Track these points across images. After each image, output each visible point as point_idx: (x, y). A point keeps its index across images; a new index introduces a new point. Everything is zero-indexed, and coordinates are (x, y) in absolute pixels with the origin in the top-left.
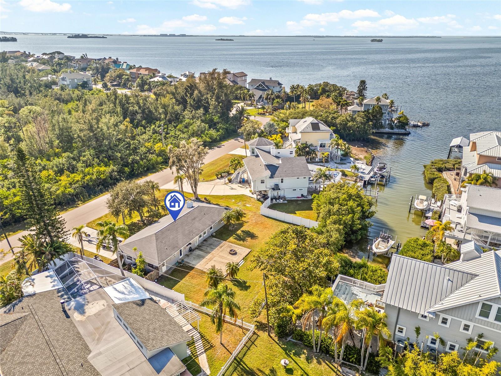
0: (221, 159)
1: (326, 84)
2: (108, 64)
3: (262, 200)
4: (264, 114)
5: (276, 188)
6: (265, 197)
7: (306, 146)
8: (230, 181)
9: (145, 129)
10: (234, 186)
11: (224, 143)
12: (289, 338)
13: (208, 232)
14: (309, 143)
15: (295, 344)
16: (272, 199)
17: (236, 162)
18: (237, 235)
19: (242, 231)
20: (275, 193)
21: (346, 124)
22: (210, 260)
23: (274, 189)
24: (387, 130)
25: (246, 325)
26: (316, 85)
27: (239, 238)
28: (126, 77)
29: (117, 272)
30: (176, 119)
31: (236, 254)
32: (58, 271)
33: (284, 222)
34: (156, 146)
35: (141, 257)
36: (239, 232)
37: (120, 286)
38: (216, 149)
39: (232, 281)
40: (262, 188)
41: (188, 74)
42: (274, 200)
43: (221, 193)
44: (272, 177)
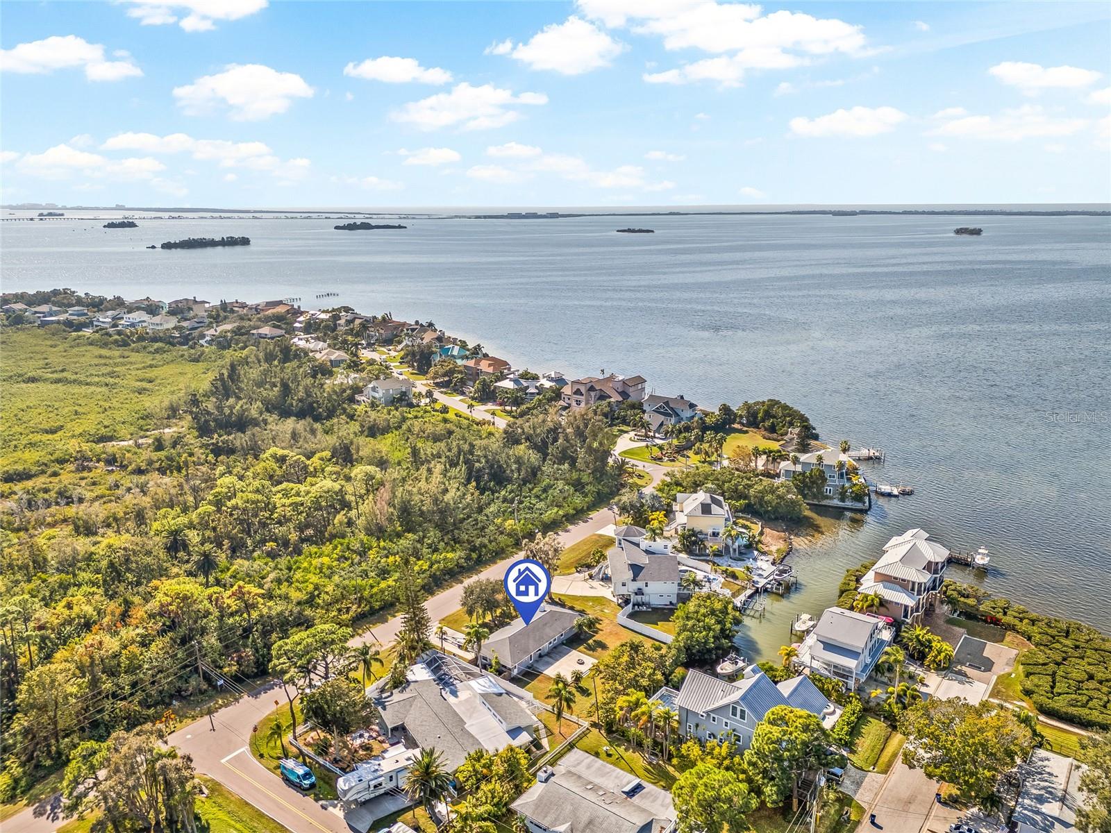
0: (584, 542)
1: (774, 403)
2: (429, 346)
3: (623, 605)
4: (660, 459)
5: (639, 592)
6: (627, 602)
7: (694, 533)
8: (591, 577)
9: (493, 495)
10: (596, 583)
11: (593, 515)
12: (615, 735)
13: (558, 638)
14: (697, 529)
15: (619, 739)
16: (634, 605)
17: (599, 554)
18: (588, 644)
19: (594, 641)
20: (639, 598)
21: (763, 497)
22: (558, 667)
23: (636, 594)
24: (836, 502)
25: (581, 721)
26: (757, 403)
27: (590, 648)
28: (460, 376)
29: (476, 670)
30: (533, 475)
31: (583, 663)
32: (429, 664)
33: (641, 634)
34: (507, 524)
35: (496, 658)
36: (590, 642)
37: (481, 681)
38: (581, 524)
39: (576, 688)
40: (624, 591)
41: (553, 376)
42: (636, 607)
43: (578, 593)
44: (634, 580)
